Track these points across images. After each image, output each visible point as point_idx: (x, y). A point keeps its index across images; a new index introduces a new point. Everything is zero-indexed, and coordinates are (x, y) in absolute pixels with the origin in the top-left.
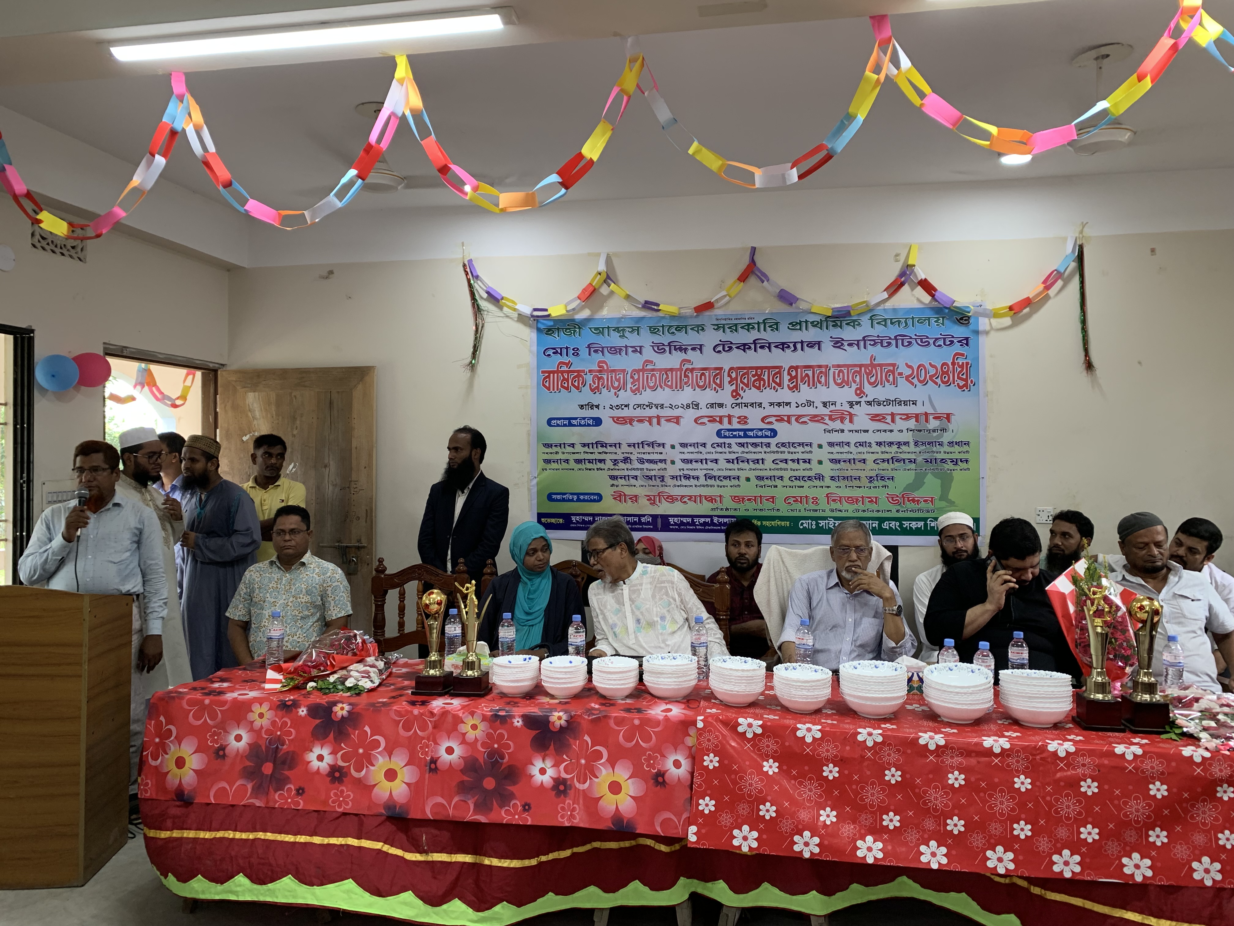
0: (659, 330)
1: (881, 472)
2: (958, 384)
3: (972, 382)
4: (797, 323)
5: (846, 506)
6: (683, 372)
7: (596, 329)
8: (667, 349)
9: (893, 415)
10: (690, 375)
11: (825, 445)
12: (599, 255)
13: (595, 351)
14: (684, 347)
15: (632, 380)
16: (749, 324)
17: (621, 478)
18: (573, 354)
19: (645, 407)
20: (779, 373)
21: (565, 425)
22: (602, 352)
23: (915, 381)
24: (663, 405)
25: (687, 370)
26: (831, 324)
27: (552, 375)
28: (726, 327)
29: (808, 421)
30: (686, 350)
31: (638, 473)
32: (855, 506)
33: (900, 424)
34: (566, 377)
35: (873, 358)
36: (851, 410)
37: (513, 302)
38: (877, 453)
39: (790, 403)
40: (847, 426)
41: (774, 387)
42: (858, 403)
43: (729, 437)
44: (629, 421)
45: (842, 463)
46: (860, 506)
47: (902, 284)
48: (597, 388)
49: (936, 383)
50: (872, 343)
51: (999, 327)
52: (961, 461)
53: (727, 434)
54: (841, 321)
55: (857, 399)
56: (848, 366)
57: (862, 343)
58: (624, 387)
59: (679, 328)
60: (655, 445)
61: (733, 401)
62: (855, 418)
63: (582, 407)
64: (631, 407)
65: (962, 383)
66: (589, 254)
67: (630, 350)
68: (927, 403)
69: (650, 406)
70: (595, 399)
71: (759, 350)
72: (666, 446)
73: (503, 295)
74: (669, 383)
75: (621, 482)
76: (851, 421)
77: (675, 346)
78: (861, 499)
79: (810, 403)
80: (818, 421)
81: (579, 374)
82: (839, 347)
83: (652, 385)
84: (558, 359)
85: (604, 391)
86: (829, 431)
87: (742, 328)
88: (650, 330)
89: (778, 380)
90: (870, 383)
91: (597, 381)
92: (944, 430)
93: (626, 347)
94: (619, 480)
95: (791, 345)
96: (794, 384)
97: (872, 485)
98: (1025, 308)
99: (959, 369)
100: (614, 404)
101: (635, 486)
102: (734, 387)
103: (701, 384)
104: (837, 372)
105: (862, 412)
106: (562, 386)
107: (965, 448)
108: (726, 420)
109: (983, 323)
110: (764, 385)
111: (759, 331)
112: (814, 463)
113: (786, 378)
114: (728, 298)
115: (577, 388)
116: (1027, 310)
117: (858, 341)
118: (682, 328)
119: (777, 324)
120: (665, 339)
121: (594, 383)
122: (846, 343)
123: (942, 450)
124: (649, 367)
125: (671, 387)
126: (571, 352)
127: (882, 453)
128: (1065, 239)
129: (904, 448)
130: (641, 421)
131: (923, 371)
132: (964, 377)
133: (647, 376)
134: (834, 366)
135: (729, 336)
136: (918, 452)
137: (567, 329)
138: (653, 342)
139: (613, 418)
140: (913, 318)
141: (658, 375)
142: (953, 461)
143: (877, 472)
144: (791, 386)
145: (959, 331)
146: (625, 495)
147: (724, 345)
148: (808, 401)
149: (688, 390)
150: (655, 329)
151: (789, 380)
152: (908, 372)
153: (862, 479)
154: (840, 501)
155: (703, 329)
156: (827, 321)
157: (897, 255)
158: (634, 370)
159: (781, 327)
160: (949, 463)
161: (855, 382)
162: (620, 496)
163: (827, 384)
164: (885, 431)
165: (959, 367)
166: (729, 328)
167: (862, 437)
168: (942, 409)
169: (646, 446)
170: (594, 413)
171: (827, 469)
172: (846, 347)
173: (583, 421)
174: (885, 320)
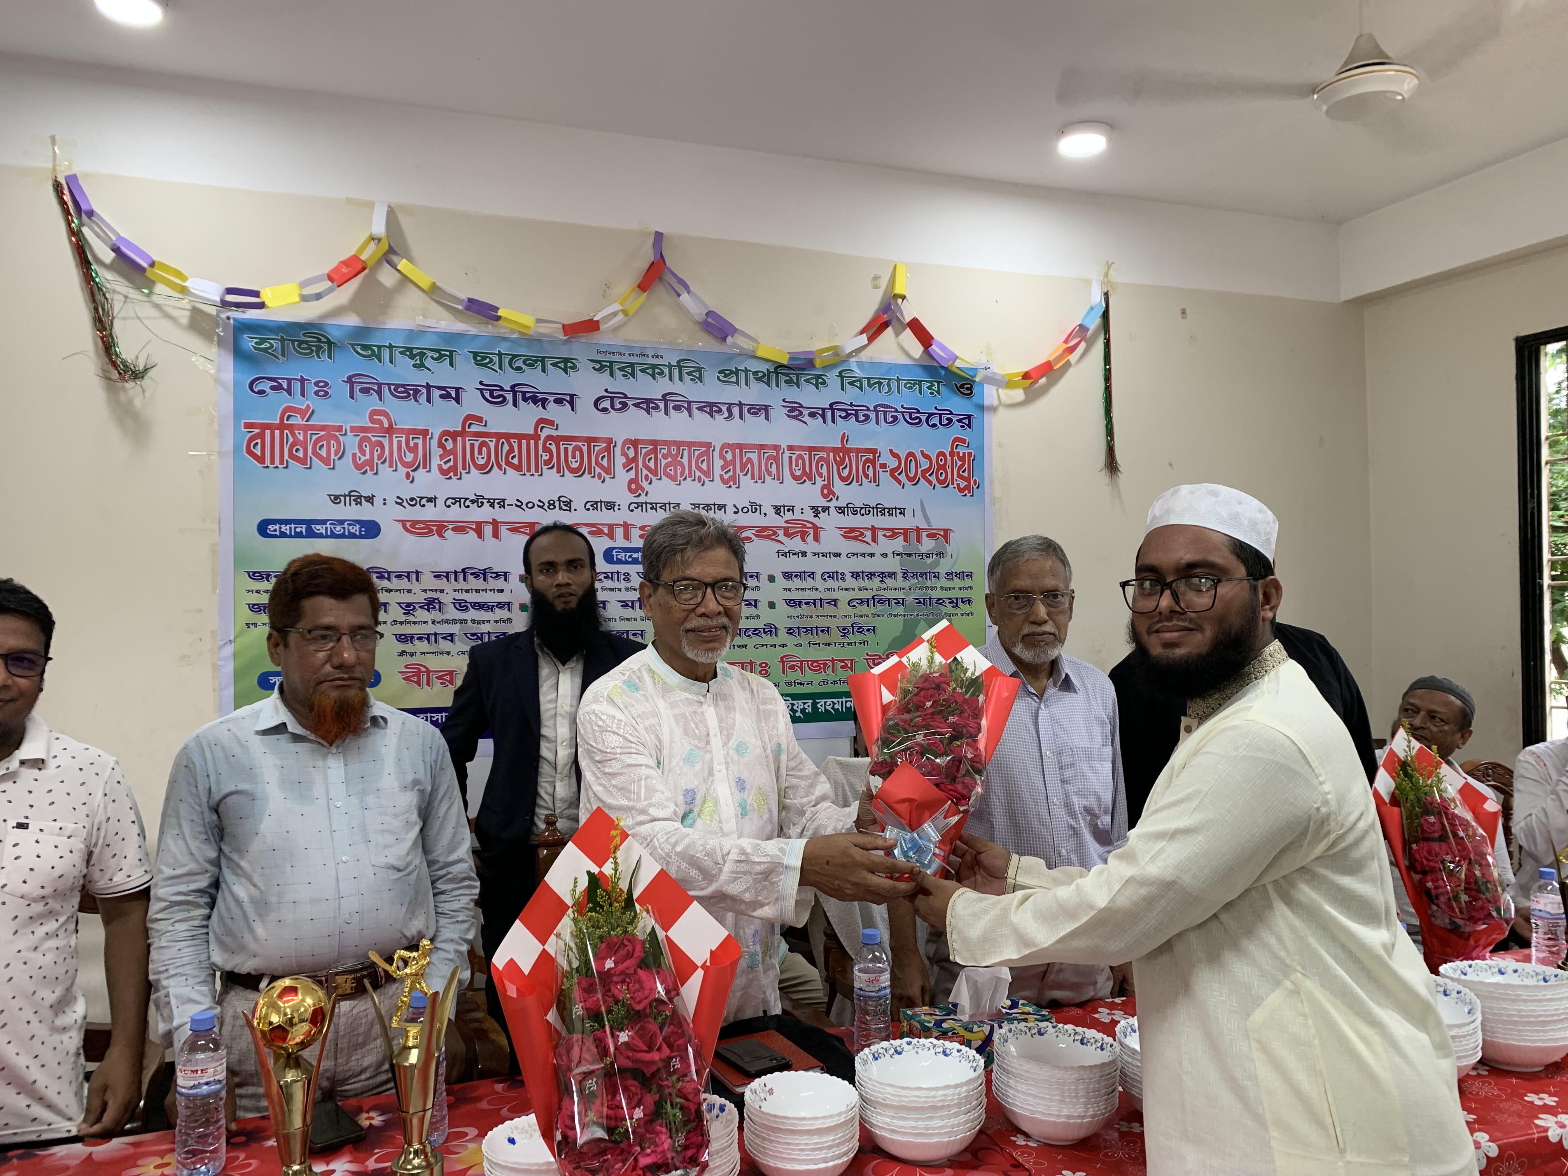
0: (491, 360)
1: (859, 620)
2: (958, 485)
3: (975, 481)
4: (732, 372)
5: (809, 675)
6: (541, 443)
7: (365, 347)
8: (509, 397)
9: (874, 530)
10: (553, 448)
11: (779, 577)
12: (370, 205)
13: (363, 391)
14: (540, 396)
15: (441, 451)
16: (654, 367)
17: (420, 639)
18: (316, 393)
19: (468, 503)
20: (706, 453)
21: (299, 535)
22: (379, 393)
23: (902, 478)
24: (504, 500)
25: (549, 438)
26: (783, 378)
27: (268, 432)
28: (616, 367)
29: (753, 537)
30: (544, 402)
31: (455, 629)
32: (822, 676)
33: (885, 545)
34: (301, 437)
35: (844, 438)
36: (815, 521)
37: (179, 274)
38: (853, 589)
39: (724, 506)
40: (810, 546)
41: (700, 478)
42: (826, 509)
43: (626, 562)
44: (439, 528)
45: (804, 606)
46: (830, 675)
47: (885, 325)
48: (370, 463)
49: (930, 483)
50: (844, 414)
51: (1009, 402)
52: (963, 602)
53: (622, 556)
54: (798, 376)
55: (823, 503)
56: (811, 449)
57: (829, 414)
58: (426, 463)
59: (531, 362)
60: (489, 575)
61: (631, 498)
62: (822, 534)
63: (336, 499)
64: (440, 502)
65: (963, 484)
66: (349, 202)
67: (436, 393)
68: (919, 513)
69: (478, 501)
70: (365, 485)
71: (672, 412)
72: (510, 577)
73: (155, 258)
74: (515, 461)
75: (422, 646)
76: (816, 539)
77: (524, 393)
78: (830, 664)
79: (755, 507)
80: (768, 537)
81: (332, 432)
82: (795, 417)
83: (481, 462)
84: (282, 400)
85: (385, 469)
86: (784, 555)
87: (643, 371)
88: (475, 359)
89: (704, 466)
90: (843, 479)
91: (368, 450)
92: (940, 554)
93: (428, 387)
94: (416, 642)
95: (724, 408)
96: (731, 473)
97: (846, 640)
98: (1041, 377)
99: (959, 463)
100: (406, 496)
101: (448, 653)
102: (632, 474)
103: (575, 465)
104: (794, 457)
105: (830, 522)
106: (292, 456)
107: (968, 582)
108: (619, 532)
109: (990, 394)
110: (682, 474)
111: (671, 379)
112: (763, 605)
113: (718, 463)
114: (621, 317)
115: (326, 461)
116: (1043, 381)
117: (823, 410)
118: (536, 361)
119: (700, 370)
120: (507, 379)
121: (364, 454)
122: (806, 412)
123: (938, 584)
124: (474, 428)
125: (519, 468)
126: (311, 389)
127: (860, 589)
128: (1088, 283)
129: (889, 582)
130: (460, 529)
131: (913, 463)
132: (966, 474)
133: (472, 446)
134: (791, 448)
135: (620, 384)
136: (907, 588)
137: (301, 342)
138: (481, 383)
139: (403, 523)
140: (898, 380)
141: (492, 445)
142: (953, 602)
143: (854, 619)
144: (726, 477)
145: (958, 405)
146: (428, 671)
147: (612, 399)
148: (752, 504)
149: (550, 475)
150: (484, 358)
151: (723, 468)
152: (893, 463)
153: (832, 632)
154: (801, 668)
155: (574, 367)
156: (777, 374)
157: (876, 278)
158: (446, 433)
159: (706, 375)
160: (947, 604)
161: (820, 475)
162: (418, 674)
163: (780, 478)
164: (863, 555)
165: (960, 459)
166: (620, 369)
167: (831, 565)
168: (938, 523)
169: (470, 578)
170: (365, 513)
171: (782, 616)
172: (806, 418)
173: (338, 528)
174: (860, 380)
